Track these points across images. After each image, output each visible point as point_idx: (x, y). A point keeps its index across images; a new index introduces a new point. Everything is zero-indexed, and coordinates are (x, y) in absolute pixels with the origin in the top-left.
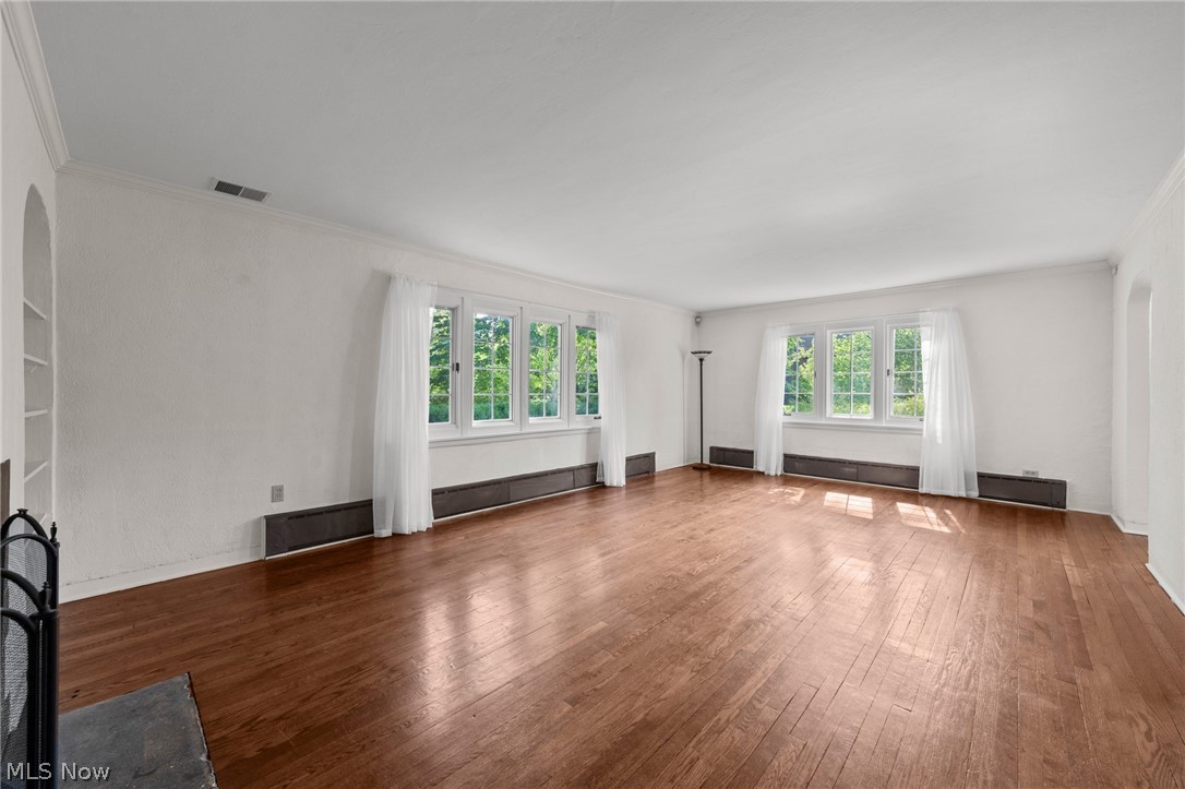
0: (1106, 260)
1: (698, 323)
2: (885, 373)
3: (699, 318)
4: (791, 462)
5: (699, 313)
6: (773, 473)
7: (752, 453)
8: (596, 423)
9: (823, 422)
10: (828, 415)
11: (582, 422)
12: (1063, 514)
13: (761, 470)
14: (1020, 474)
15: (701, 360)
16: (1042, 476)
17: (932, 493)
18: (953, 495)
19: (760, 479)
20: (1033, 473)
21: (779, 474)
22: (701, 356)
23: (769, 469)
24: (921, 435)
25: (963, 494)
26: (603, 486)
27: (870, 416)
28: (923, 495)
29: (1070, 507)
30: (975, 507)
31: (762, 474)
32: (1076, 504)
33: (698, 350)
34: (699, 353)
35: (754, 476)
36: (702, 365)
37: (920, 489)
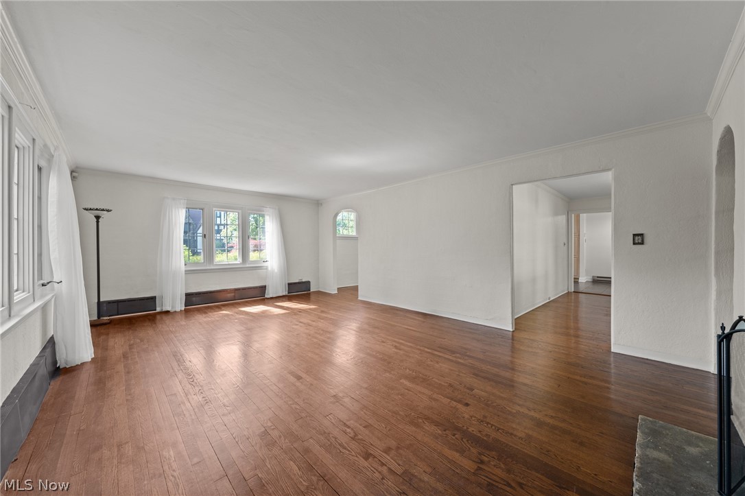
0: (318, 201)
1: (75, 178)
2: (247, 237)
3: (76, 173)
4: (190, 298)
6: (178, 309)
7: (153, 298)
10: (214, 263)
12: (310, 293)
13: (166, 309)
14: (297, 281)
15: (98, 218)
16: (304, 281)
18: (281, 295)
19: (167, 319)
22: (96, 213)
23: (173, 308)
24: (266, 269)
25: (284, 294)
29: (311, 290)
31: (167, 312)
32: (313, 289)
33: (89, 207)
34: (91, 209)
35: (158, 317)
36: (98, 222)
37: (266, 296)
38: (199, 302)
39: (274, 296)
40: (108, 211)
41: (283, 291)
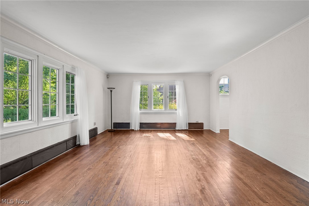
0: (209, 73)
1: (108, 77)
2: (167, 97)
3: (108, 76)
4: (142, 125)
5: (108, 74)
6: (137, 130)
7: (129, 123)
8: (75, 118)
9: (151, 112)
10: (152, 110)
11: (69, 118)
12: (203, 130)
13: (133, 129)
14: (195, 122)
15: (111, 91)
16: (199, 122)
17: (179, 129)
19: (133, 132)
20: (198, 122)
21: (139, 129)
22: (111, 90)
23: (135, 128)
24: (177, 114)
25: (186, 129)
26: (79, 146)
27: (163, 109)
28: (177, 130)
29: (204, 129)
30: (188, 132)
31: (133, 130)
32: (205, 128)
33: (109, 87)
34: (110, 88)
35: (130, 131)
36: (111, 93)
37: (176, 129)
38: (145, 127)
39: (180, 129)
40: (114, 88)
41: (185, 127)
